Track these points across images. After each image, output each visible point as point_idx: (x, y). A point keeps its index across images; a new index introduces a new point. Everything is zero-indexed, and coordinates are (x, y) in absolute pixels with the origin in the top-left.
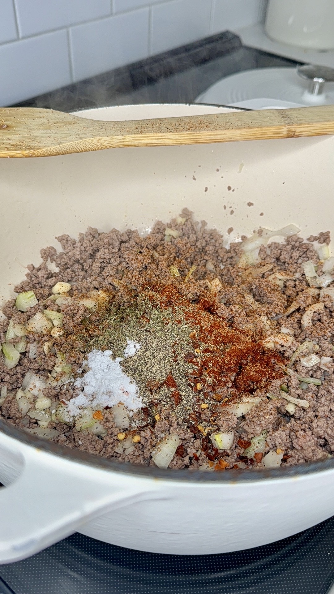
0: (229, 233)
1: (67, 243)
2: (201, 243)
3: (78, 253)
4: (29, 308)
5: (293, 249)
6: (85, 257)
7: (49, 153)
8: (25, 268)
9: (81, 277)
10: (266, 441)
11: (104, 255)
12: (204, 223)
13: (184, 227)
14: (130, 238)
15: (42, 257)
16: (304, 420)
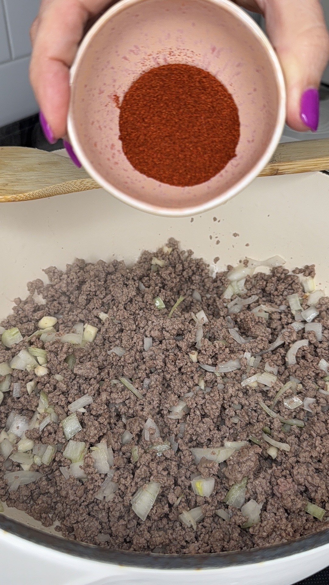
0: (215, 263)
1: (54, 275)
2: (188, 273)
3: (64, 285)
4: (15, 345)
5: (278, 280)
6: (72, 289)
7: (32, 197)
8: (12, 301)
9: (68, 309)
10: (246, 487)
11: (90, 287)
12: (190, 253)
13: (170, 257)
14: (116, 269)
15: (29, 290)
16: (285, 466)
